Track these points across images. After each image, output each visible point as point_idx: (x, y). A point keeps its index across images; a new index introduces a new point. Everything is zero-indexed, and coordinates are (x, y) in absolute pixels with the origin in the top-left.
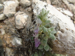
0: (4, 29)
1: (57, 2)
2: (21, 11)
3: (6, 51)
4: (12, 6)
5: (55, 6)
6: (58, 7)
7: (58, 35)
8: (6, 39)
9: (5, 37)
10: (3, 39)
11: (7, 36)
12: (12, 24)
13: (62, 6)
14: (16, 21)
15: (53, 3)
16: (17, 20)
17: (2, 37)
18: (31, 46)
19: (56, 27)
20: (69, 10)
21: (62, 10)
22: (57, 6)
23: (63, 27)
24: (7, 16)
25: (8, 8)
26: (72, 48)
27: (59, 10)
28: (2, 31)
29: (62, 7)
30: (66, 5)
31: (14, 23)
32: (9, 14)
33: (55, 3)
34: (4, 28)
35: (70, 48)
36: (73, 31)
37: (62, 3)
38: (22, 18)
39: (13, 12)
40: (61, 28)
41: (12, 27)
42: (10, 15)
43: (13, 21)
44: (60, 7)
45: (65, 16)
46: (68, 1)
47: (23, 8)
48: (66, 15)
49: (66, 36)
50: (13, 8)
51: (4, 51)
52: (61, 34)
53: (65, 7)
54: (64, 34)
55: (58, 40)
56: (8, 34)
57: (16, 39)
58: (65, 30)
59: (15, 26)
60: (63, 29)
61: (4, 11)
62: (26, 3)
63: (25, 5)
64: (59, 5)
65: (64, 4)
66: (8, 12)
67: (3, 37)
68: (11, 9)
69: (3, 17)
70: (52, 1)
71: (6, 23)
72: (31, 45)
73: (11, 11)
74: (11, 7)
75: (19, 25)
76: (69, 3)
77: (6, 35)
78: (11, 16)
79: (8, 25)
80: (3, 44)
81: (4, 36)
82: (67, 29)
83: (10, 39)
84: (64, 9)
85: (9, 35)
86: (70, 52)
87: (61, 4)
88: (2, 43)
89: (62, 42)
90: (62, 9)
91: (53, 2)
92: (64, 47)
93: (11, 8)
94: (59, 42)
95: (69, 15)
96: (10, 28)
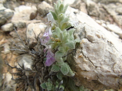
0: (9, 45)
1: (98, 12)
2: (37, 19)
3: (5, 77)
4: (25, 12)
5: (94, 18)
6: (99, 20)
7: (83, 46)
8: (10, 60)
9: (9, 57)
10: (4, 59)
11: (12, 56)
12: (22, 36)
13: (106, 18)
14: (27, 32)
15: (91, 13)
16: (29, 31)
17: (4, 57)
18: (44, 70)
19: (81, 33)
20: (118, 25)
21: (106, 24)
22: (97, 18)
23: (91, 32)
24: (16, 25)
25: (19, 15)
26: (108, 74)
27: (99, 24)
28: (5, 47)
29: (106, 20)
30: (112, 17)
31: (25, 36)
32: (20, 23)
33: (95, 13)
34: (9, 43)
35: (105, 74)
36: (111, 43)
37: (106, 14)
38: (36, 28)
39: (26, 20)
40: (89, 34)
41: (20, 42)
42: (20, 25)
43: (24, 33)
44: (103, 19)
45: (109, 32)
46: (116, 12)
47: (42, 16)
48: (111, 31)
49: (96, 47)
50: (27, 16)
51: (3, 77)
52: (88, 45)
53: (111, 19)
54: (93, 44)
55: (83, 54)
56: (14, 53)
57: (24, 61)
58: (95, 38)
59: (25, 41)
60: (90, 35)
61: (13, 18)
62: (46, 8)
63: (45, 11)
64: (100, 17)
65: (109, 16)
66: (18, 20)
67: (6, 57)
68: (23, 17)
69: (11, 27)
70: (89, 10)
71: (13, 35)
72: (43, 68)
73: (23, 20)
74: (23, 13)
75: (31, 37)
76: (117, 14)
77: (11, 54)
78: (23, 25)
79: (15, 38)
80: (4, 66)
81: (8, 55)
82: (98, 37)
83: (15, 60)
84: (108, 23)
85: (15, 55)
86: (107, 82)
87: (104, 16)
88: (2, 65)
89: (90, 59)
90: (104, 22)
91: (91, 11)
92: (95, 71)
93: (24, 15)
94: (85, 60)
95: (117, 32)
96: (17, 42)
